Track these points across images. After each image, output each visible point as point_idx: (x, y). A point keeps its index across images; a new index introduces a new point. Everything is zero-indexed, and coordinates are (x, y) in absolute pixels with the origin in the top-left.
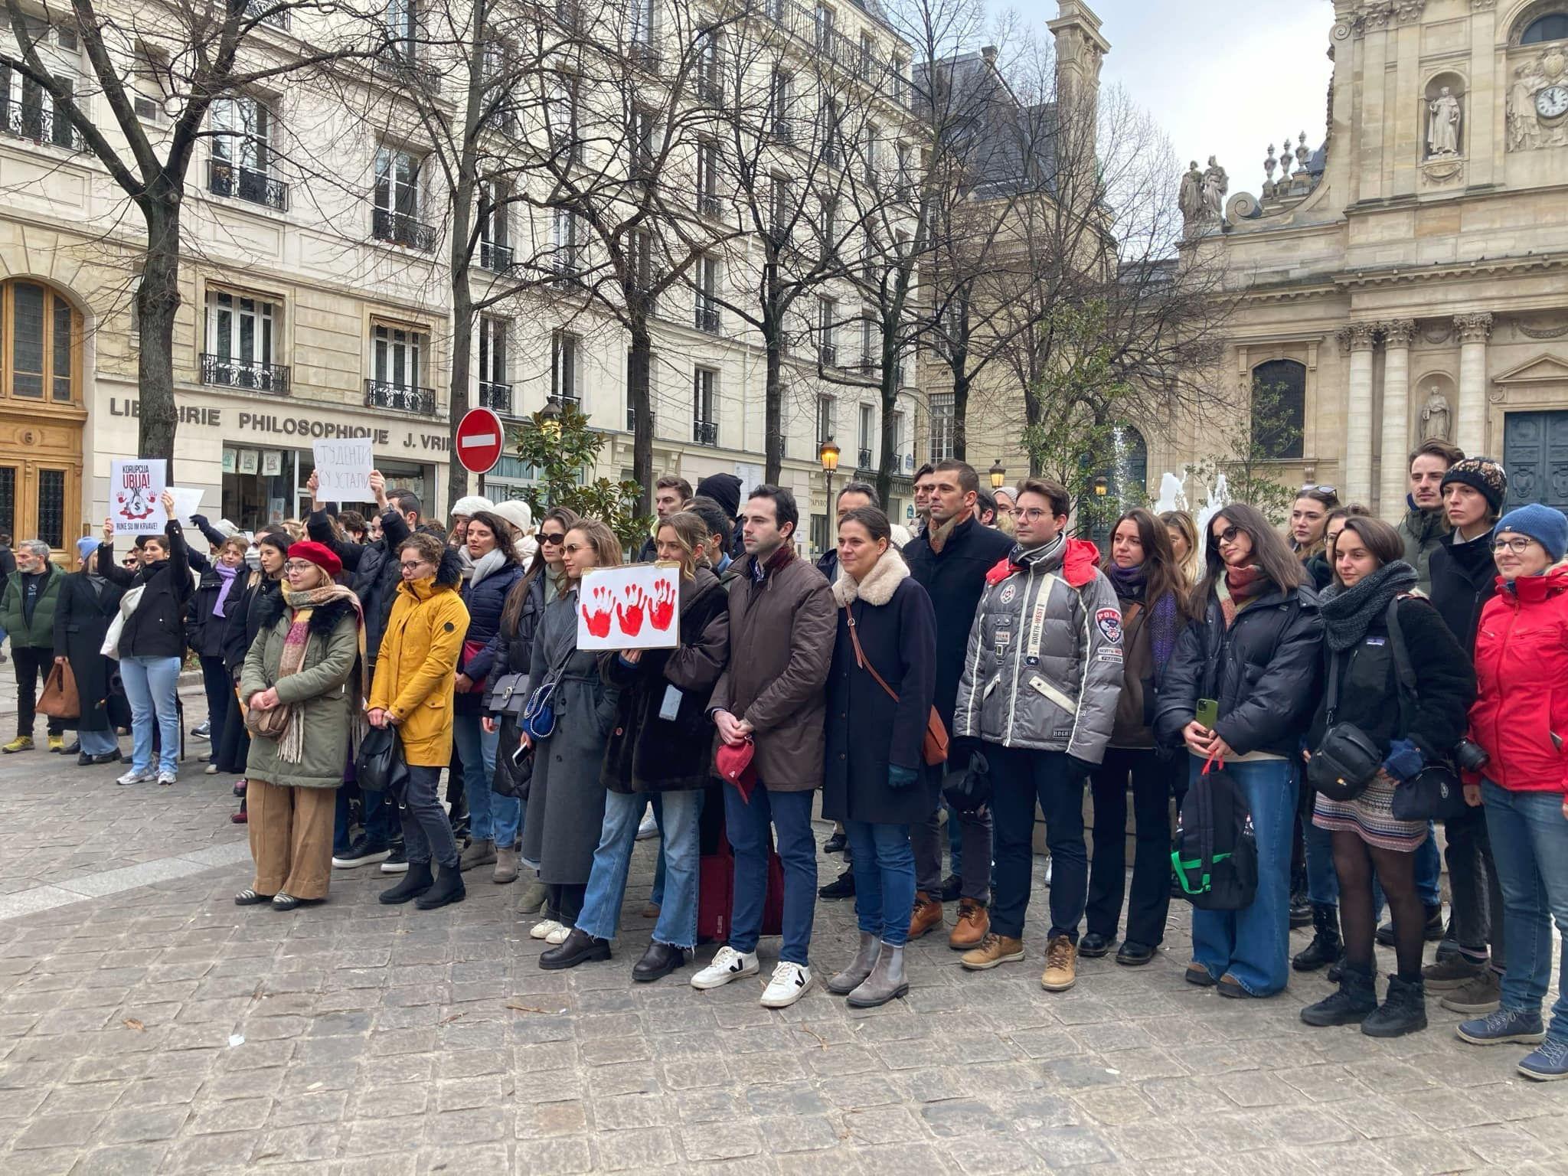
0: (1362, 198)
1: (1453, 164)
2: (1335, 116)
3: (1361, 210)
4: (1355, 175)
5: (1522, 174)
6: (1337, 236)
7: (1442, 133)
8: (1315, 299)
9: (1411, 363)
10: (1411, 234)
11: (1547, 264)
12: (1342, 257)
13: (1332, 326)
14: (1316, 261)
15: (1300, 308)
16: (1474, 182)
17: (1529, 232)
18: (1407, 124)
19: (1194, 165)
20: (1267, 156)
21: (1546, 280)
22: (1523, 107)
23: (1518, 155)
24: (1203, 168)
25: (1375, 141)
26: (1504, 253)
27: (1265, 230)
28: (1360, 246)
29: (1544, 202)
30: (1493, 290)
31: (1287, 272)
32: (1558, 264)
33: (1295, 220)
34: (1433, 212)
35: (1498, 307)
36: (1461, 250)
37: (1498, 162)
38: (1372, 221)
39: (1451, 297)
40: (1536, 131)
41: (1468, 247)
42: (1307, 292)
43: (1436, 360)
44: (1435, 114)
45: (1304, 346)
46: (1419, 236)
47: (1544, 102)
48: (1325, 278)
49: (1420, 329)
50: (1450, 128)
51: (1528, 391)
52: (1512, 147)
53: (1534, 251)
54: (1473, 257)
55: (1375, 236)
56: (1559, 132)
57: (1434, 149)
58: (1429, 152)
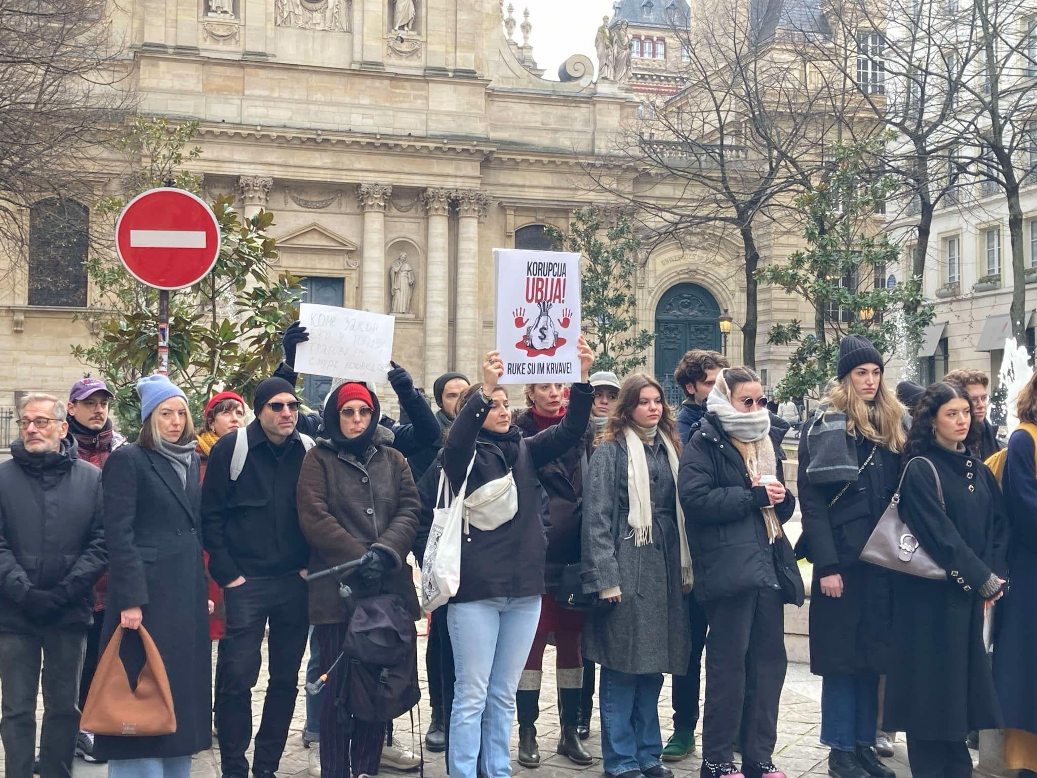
0: (148, 40)
1: (230, 25)
3: (147, 52)
5: (290, 49)
6: (124, 75)
8: (102, 137)
10: (200, 88)
11: (319, 139)
12: (132, 97)
13: (118, 168)
16: (250, 48)
17: (302, 106)
21: (317, 154)
23: (287, 31)
26: (282, 123)
28: (152, 90)
29: (315, 79)
30: (273, 156)
32: (328, 140)
34: (218, 69)
35: (278, 173)
36: (245, 113)
37: (270, 33)
38: (163, 66)
39: (237, 157)
40: (299, 11)
41: (252, 111)
45: (88, 186)
46: (207, 90)
48: (112, 116)
49: (210, 182)
51: (299, 257)
52: (281, 22)
53: (308, 125)
54: (256, 121)
55: (166, 83)
56: (317, 16)
57: (213, 7)
58: (208, 9)
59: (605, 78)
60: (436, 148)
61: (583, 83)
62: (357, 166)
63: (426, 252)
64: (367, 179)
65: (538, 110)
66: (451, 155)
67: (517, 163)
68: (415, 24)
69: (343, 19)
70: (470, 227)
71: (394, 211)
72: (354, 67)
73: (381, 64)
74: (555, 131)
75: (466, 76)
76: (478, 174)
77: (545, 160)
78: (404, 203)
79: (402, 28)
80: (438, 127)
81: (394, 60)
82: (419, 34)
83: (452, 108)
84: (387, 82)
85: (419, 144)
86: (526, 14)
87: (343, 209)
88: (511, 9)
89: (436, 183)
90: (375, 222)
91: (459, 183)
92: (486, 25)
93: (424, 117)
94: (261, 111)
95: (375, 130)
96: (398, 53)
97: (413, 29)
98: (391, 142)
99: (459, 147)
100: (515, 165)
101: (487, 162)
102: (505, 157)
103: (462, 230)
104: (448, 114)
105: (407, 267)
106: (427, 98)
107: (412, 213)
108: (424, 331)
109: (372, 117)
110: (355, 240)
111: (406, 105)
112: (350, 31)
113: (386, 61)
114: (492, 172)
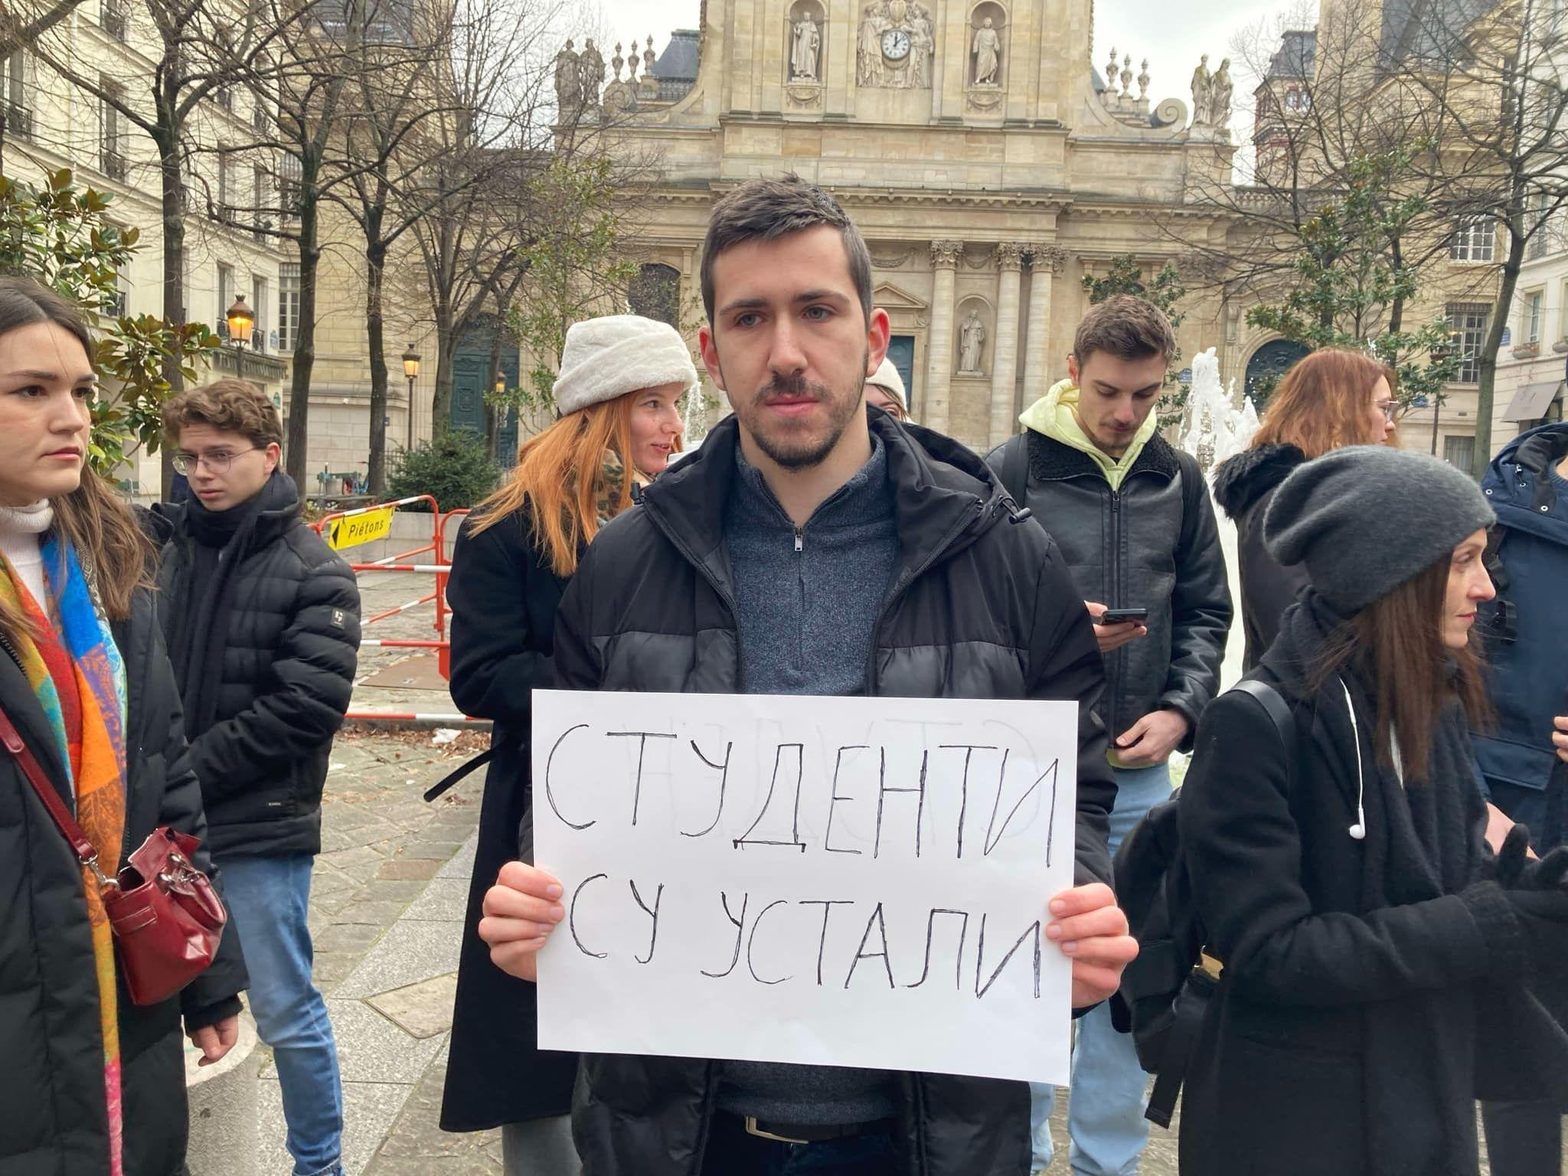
0: (735, 107)
1: (812, 89)
2: (709, 20)
3: (733, 120)
4: (727, 85)
5: (869, 108)
6: (712, 143)
7: (805, 59)
8: (691, 205)
10: (779, 152)
11: (891, 197)
12: (717, 164)
14: (691, 165)
15: (676, 212)
16: (830, 110)
17: (878, 165)
18: (775, 42)
19: (570, 44)
20: (615, 55)
21: (889, 213)
22: (871, 45)
23: (868, 91)
24: (579, 49)
25: (745, 53)
26: (856, 183)
27: (642, 126)
28: (734, 156)
29: (891, 138)
32: (900, 198)
33: (671, 121)
34: (798, 132)
36: (821, 175)
37: (851, 94)
38: (745, 131)
40: (881, 70)
41: (828, 172)
42: (684, 196)
44: (799, 37)
45: (679, 252)
46: (787, 154)
47: (889, 41)
48: (701, 184)
50: (811, 53)
52: (862, 82)
53: (881, 184)
54: (832, 182)
55: (749, 148)
56: (899, 74)
57: (797, 71)
58: (792, 74)
59: (1200, 123)
60: (1010, 202)
61: (1175, 128)
62: (929, 223)
63: (996, 309)
64: (938, 236)
65: (1125, 159)
66: (1025, 208)
67: (1098, 215)
68: (996, 76)
69: (924, 74)
70: (1043, 282)
71: (967, 269)
72: (932, 123)
73: (959, 119)
74: (1142, 180)
75: (1048, 126)
76: (1053, 227)
77: (1128, 211)
78: (978, 260)
79: (983, 81)
80: (1011, 181)
81: (973, 114)
82: (1000, 86)
83: (1031, 161)
84: (962, 137)
85: (991, 199)
86: (1144, 66)
87: (916, 267)
88: (1127, 62)
89: (1008, 237)
90: (945, 279)
91: (1033, 238)
92: (1072, 72)
93: (999, 170)
94: (836, 172)
95: (949, 186)
96: (978, 107)
97: (994, 81)
98: (963, 198)
99: (1033, 200)
100: (1095, 218)
101: (1064, 215)
102: (1084, 209)
103: (1035, 285)
104: (1023, 166)
105: (977, 324)
106: (1003, 151)
107: (985, 269)
108: (991, 388)
109: (946, 172)
110: (926, 299)
111: (981, 159)
112: (930, 88)
113: (965, 115)
114: (1071, 225)
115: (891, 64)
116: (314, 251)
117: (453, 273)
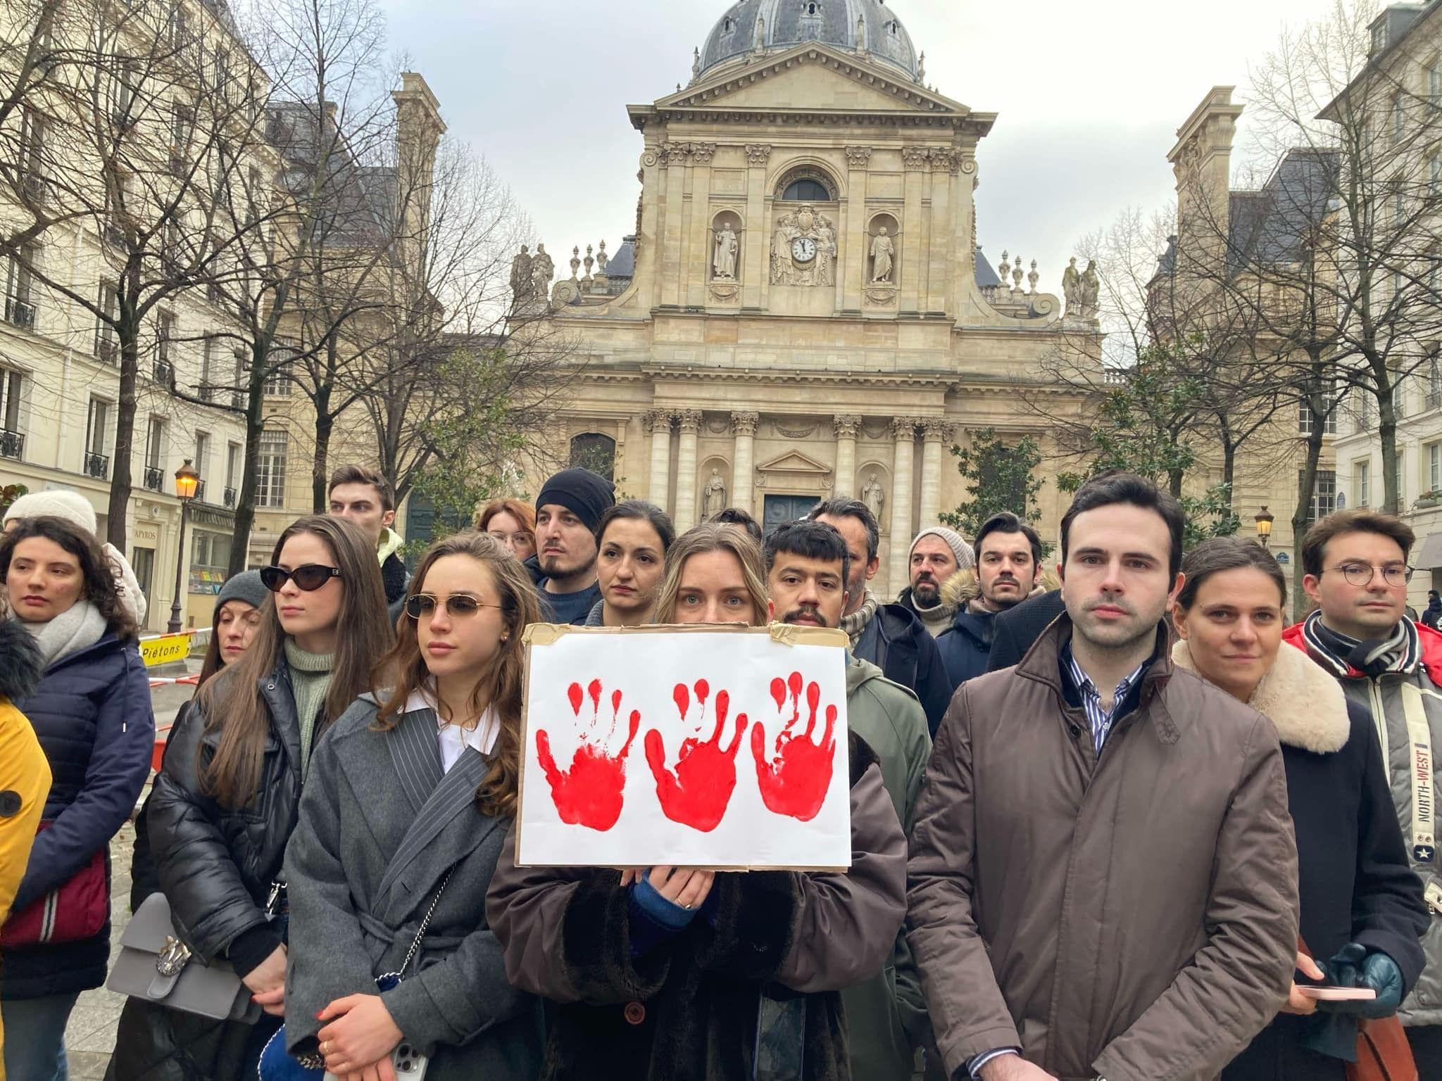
0: (665, 302)
2: (643, 229)
3: (663, 313)
4: (658, 285)
5: (781, 303)
6: (645, 332)
7: (724, 261)
8: (625, 383)
9: (700, 447)
10: (701, 340)
11: (798, 378)
12: (648, 350)
13: (637, 408)
14: (626, 351)
15: (613, 390)
16: (748, 304)
17: (786, 351)
18: (698, 247)
19: (525, 249)
20: (573, 256)
21: (797, 391)
22: (783, 250)
23: (779, 288)
24: (533, 253)
25: (674, 256)
26: (767, 366)
27: (584, 317)
28: (663, 343)
29: (797, 328)
30: (760, 394)
31: (602, 357)
32: (806, 379)
33: (609, 313)
34: (717, 323)
35: (764, 408)
36: (738, 359)
37: (765, 291)
38: (672, 323)
39: (730, 396)
40: (791, 271)
41: (743, 357)
42: (619, 376)
43: (717, 447)
44: (720, 243)
45: (614, 423)
46: (708, 341)
47: (798, 247)
48: (634, 366)
49: (708, 419)
50: (731, 257)
51: (782, 479)
53: (789, 367)
54: (746, 365)
55: (674, 337)
56: (807, 274)
57: (718, 271)
58: (714, 274)
59: (1071, 314)
60: (903, 382)
61: (1051, 318)
62: (832, 400)
63: (893, 474)
64: (839, 411)
65: (1005, 344)
66: (917, 387)
67: (983, 393)
68: (891, 276)
69: (829, 275)
70: (934, 451)
71: (866, 438)
72: (835, 315)
73: (859, 312)
74: (1022, 363)
75: (936, 317)
76: (942, 403)
77: (1008, 389)
78: (876, 431)
79: (879, 279)
80: (905, 363)
81: (871, 308)
82: (894, 283)
83: (920, 347)
84: (860, 327)
85: (886, 379)
87: (821, 438)
88: (1018, 262)
89: (902, 412)
90: (846, 448)
91: (924, 412)
92: (958, 272)
93: (893, 355)
94: (751, 357)
95: (848, 368)
96: (875, 301)
97: (890, 279)
98: (862, 378)
99: (923, 381)
100: (981, 395)
101: (952, 393)
102: (970, 388)
103: (926, 453)
104: (915, 351)
105: (876, 487)
106: (897, 339)
107: (882, 439)
108: (889, 543)
109: (846, 357)
110: (830, 464)
111: (878, 346)
112: (834, 286)
113: (864, 309)
114: (959, 401)
115: (800, 266)
116: (258, 423)
117: (398, 441)
